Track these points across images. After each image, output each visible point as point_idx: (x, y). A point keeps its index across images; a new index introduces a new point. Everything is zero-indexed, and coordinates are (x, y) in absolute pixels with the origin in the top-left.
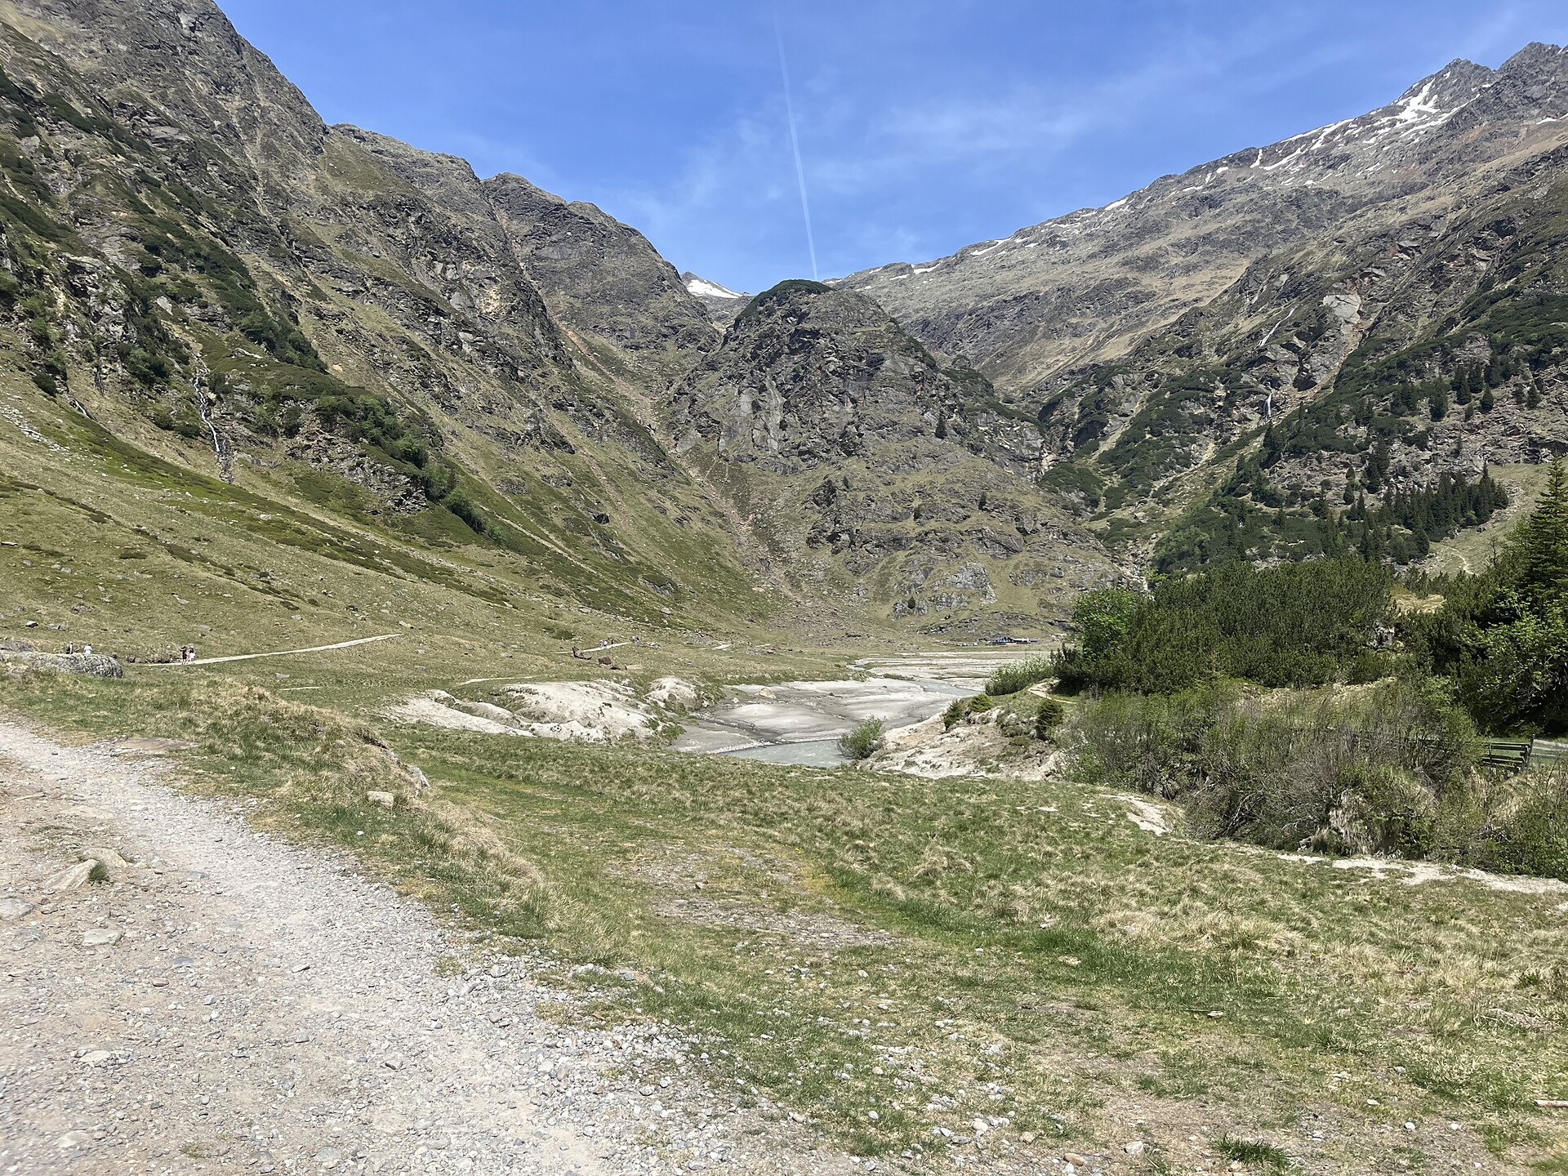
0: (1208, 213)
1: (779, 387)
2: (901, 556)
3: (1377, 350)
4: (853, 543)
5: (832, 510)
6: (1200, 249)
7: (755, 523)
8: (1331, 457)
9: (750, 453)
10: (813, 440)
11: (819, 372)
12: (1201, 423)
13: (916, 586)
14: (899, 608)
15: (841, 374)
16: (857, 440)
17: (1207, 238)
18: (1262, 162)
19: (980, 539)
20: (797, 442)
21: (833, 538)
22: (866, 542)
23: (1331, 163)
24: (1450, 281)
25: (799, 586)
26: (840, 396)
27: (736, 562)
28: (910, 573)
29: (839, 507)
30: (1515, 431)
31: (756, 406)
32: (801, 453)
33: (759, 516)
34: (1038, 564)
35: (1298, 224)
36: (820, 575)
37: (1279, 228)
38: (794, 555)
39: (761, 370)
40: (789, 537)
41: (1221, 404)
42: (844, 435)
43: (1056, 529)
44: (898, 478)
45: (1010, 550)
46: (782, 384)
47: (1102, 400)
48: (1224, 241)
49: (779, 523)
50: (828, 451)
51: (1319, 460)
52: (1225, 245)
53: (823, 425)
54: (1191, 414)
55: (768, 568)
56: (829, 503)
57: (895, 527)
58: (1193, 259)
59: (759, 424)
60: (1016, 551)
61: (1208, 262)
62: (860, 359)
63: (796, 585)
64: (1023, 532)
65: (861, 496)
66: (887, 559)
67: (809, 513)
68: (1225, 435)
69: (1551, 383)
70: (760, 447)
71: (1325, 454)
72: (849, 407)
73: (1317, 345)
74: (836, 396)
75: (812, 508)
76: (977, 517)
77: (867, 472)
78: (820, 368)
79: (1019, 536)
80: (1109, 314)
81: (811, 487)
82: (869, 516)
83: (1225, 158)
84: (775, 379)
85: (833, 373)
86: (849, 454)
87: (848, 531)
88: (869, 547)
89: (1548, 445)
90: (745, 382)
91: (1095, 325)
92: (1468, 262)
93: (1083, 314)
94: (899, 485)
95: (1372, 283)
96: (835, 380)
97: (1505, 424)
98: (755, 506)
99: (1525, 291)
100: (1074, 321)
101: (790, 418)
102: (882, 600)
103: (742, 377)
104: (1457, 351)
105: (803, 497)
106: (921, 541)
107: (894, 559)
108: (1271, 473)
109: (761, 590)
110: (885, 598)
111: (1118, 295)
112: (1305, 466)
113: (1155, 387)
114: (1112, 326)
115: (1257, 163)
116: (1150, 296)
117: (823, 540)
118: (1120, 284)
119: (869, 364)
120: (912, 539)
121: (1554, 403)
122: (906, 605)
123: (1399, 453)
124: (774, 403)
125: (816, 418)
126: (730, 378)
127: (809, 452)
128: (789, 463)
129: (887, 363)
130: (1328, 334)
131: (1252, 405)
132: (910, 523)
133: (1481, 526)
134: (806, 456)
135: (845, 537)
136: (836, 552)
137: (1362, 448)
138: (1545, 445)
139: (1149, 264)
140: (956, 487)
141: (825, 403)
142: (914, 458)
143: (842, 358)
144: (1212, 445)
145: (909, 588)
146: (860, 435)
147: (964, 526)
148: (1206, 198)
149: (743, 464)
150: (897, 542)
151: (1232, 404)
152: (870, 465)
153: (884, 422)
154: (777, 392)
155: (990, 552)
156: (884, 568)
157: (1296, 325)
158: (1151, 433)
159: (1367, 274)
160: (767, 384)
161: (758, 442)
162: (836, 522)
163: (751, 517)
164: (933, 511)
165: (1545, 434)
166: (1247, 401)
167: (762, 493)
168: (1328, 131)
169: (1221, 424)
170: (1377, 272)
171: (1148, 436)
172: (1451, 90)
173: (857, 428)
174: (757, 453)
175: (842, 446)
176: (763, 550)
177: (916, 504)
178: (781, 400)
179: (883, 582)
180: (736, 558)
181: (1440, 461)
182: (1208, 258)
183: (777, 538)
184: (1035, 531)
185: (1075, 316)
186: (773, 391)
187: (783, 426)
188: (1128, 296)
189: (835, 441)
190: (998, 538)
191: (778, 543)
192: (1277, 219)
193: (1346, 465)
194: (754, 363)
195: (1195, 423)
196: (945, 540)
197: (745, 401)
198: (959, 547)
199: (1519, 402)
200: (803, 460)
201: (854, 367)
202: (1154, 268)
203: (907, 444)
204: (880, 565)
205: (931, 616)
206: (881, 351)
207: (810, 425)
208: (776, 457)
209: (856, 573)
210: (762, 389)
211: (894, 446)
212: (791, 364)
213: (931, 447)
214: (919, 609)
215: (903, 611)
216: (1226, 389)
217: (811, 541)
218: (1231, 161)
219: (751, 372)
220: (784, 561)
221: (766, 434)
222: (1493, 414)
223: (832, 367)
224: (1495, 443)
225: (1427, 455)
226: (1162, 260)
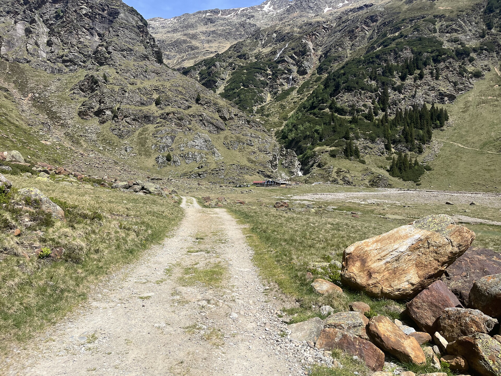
0: (210, 25)
1: (45, 22)
2: (151, 127)
3: (335, 60)
4: (115, 116)
5: (96, 95)
6: (211, 35)
7: (34, 99)
8: (365, 93)
9: (25, 57)
10: (74, 54)
11: (75, 14)
12: (264, 84)
13: (168, 146)
14: (160, 160)
15: (91, 17)
16: (107, 55)
17: (213, 32)
18: (222, 15)
19: (201, 121)
20: (61, 54)
21: (99, 113)
22: (126, 117)
23: (249, 17)
24: (356, 37)
25: (78, 143)
26: (91, 30)
27: (22, 122)
28: (161, 138)
29: (103, 93)
30: (433, 89)
31: (28, 32)
32: (64, 62)
33: (37, 95)
34: (238, 138)
35: (244, 33)
36: (94, 137)
37: (238, 33)
38: (69, 122)
39: (31, 11)
40: (63, 110)
41: (271, 77)
42: (96, 52)
43: (243, 118)
44: (138, 81)
45: (219, 129)
46: (47, 20)
47: (211, 72)
48: (220, 34)
49: (54, 100)
50: (84, 62)
51: (360, 93)
52: (220, 35)
53: (80, 46)
54: (259, 79)
55: (49, 129)
56: (93, 90)
57: (145, 109)
58: (210, 38)
59: (32, 41)
60: (222, 130)
61: (215, 40)
62: (103, 10)
63: (77, 142)
64: (224, 119)
65: (117, 88)
66: (141, 129)
67: (77, 96)
68: (274, 90)
69: (442, 70)
70: (32, 55)
71: (363, 92)
72: (97, 38)
73: (304, 58)
74: (88, 30)
75: (79, 94)
76: (195, 108)
77: (117, 75)
78: (75, 11)
79: (222, 121)
80: (181, 52)
81: (76, 81)
82: (125, 100)
83: (209, 10)
84: (41, 17)
85: (86, 15)
86: (101, 64)
87: (111, 109)
88: (128, 120)
89: (447, 96)
90: (19, 17)
91: (176, 56)
92: (362, 30)
93: (170, 51)
94: (139, 85)
95: (316, 38)
96: (86, 20)
97: (429, 85)
98: (32, 89)
99: (410, 35)
100: (167, 53)
101: (54, 39)
102: (146, 155)
103: (17, 13)
104: (401, 53)
105: (71, 86)
106: (164, 118)
107: (147, 130)
108: (337, 99)
109: (48, 143)
110: (148, 154)
111: (184, 45)
112: (355, 96)
113: (234, 69)
114: (183, 57)
115: (220, 15)
116: (197, 48)
117: (91, 114)
118: (185, 41)
119: (110, 14)
120: (157, 117)
121: (445, 79)
122: (165, 159)
123: (392, 95)
124: (41, 30)
125: (74, 42)
126: (8, 12)
127: (70, 61)
128: (56, 67)
129: (122, 15)
130: (308, 53)
131: (284, 79)
132: (153, 107)
133: (442, 128)
134: (68, 64)
135: (108, 112)
136: (102, 122)
137: (376, 90)
138: (446, 96)
139: (194, 37)
140: (180, 89)
141: (80, 33)
142: (146, 72)
143: (91, 7)
144: (269, 95)
145: (164, 148)
146: (109, 53)
147: (190, 111)
148: (210, 19)
149: (20, 64)
150: (147, 118)
151: (277, 77)
152: (119, 71)
153: (124, 48)
154: (43, 25)
155: (207, 128)
156: (140, 134)
157: (293, 49)
158: (243, 86)
159: (314, 34)
160: (36, 19)
161: (31, 51)
162: (100, 102)
163: (30, 95)
164: (168, 102)
165: (446, 91)
166: (282, 77)
167: (37, 81)
168: (241, 9)
169: (272, 86)
170: (317, 34)
171: (242, 87)
172: (277, 5)
173: (106, 48)
174: (30, 58)
175: (96, 58)
176: (43, 117)
177: (155, 96)
178: (47, 30)
179: (142, 143)
180: (22, 120)
181: (407, 100)
182: (215, 39)
183: (54, 109)
184: (231, 119)
185: (167, 51)
186: (41, 24)
187: (49, 44)
188: (189, 47)
189: (89, 56)
190: (212, 121)
191: (55, 113)
192: (237, 30)
193: (371, 98)
194: (25, 7)
195: (262, 83)
196: (181, 119)
197: (20, 28)
198: (190, 124)
199: (432, 77)
200: (66, 66)
201: (99, 14)
202: (196, 39)
203: (141, 63)
204: (137, 132)
205: (183, 166)
206: (117, 7)
207: (69, 45)
208: (45, 62)
209: (121, 136)
210: (33, 21)
211: (131, 62)
212: (53, 9)
213: (155, 67)
214: (174, 162)
215: (164, 162)
216: (271, 71)
217: (82, 114)
218: (211, 12)
219: (24, 12)
220: (62, 125)
221: (37, 47)
222: (423, 81)
223: (84, 12)
224: (426, 94)
225: (402, 96)
226: (198, 37)
